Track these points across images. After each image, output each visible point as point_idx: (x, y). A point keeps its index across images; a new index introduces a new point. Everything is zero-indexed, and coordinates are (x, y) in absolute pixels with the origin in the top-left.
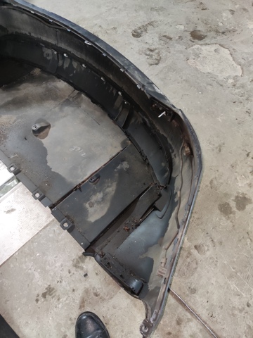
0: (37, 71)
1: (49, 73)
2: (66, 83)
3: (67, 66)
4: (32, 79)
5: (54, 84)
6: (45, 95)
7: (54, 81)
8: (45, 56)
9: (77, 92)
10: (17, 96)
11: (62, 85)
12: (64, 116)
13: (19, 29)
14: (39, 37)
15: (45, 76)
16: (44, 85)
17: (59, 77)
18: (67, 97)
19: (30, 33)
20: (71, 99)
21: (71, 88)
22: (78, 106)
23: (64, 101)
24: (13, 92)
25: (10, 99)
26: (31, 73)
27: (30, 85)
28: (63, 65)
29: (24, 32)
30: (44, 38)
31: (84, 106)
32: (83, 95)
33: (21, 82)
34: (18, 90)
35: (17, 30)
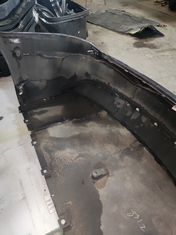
0: (104, 114)
1: (115, 118)
2: (128, 132)
3: (135, 118)
4: (99, 120)
5: (117, 129)
6: (108, 137)
7: (118, 126)
8: (115, 103)
9: (138, 143)
10: (84, 132)
11: (124, 132)
12: (124, 167)
13: (101, 78)
14: (116, 88)
15: (110, 119)
16: (108, 127)
17: (124, 125)
18: (128, 146)
19: (109, 83)
20: (132, 149)
21: (133, 138)
22: (139, 158)
23: (125, 150)
24: (81, 127)
25: (77, 133)
26: (99, 113)
27: (96, 124)
28: (131, 116)
29: (104, 81)
30: (120, 90)
31: (145, 160)
32: (145, 149)
33: (89, 120)
34: (86, 126)
35: (99, 79)
